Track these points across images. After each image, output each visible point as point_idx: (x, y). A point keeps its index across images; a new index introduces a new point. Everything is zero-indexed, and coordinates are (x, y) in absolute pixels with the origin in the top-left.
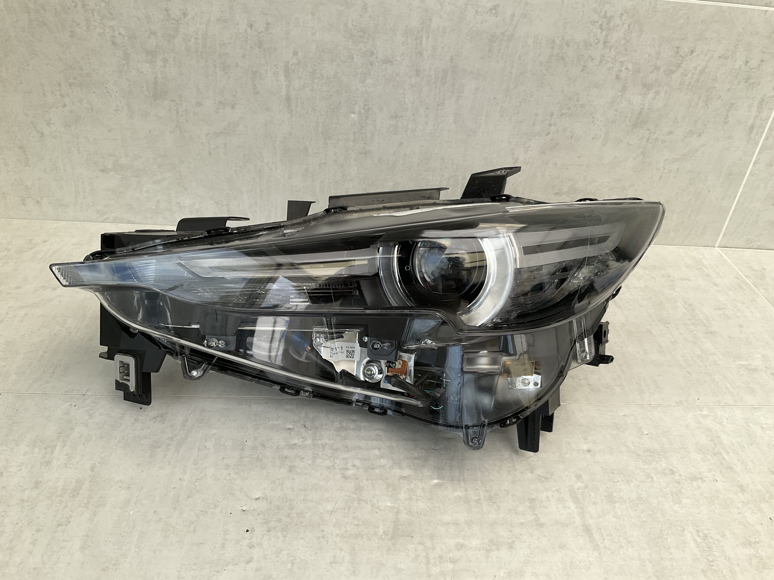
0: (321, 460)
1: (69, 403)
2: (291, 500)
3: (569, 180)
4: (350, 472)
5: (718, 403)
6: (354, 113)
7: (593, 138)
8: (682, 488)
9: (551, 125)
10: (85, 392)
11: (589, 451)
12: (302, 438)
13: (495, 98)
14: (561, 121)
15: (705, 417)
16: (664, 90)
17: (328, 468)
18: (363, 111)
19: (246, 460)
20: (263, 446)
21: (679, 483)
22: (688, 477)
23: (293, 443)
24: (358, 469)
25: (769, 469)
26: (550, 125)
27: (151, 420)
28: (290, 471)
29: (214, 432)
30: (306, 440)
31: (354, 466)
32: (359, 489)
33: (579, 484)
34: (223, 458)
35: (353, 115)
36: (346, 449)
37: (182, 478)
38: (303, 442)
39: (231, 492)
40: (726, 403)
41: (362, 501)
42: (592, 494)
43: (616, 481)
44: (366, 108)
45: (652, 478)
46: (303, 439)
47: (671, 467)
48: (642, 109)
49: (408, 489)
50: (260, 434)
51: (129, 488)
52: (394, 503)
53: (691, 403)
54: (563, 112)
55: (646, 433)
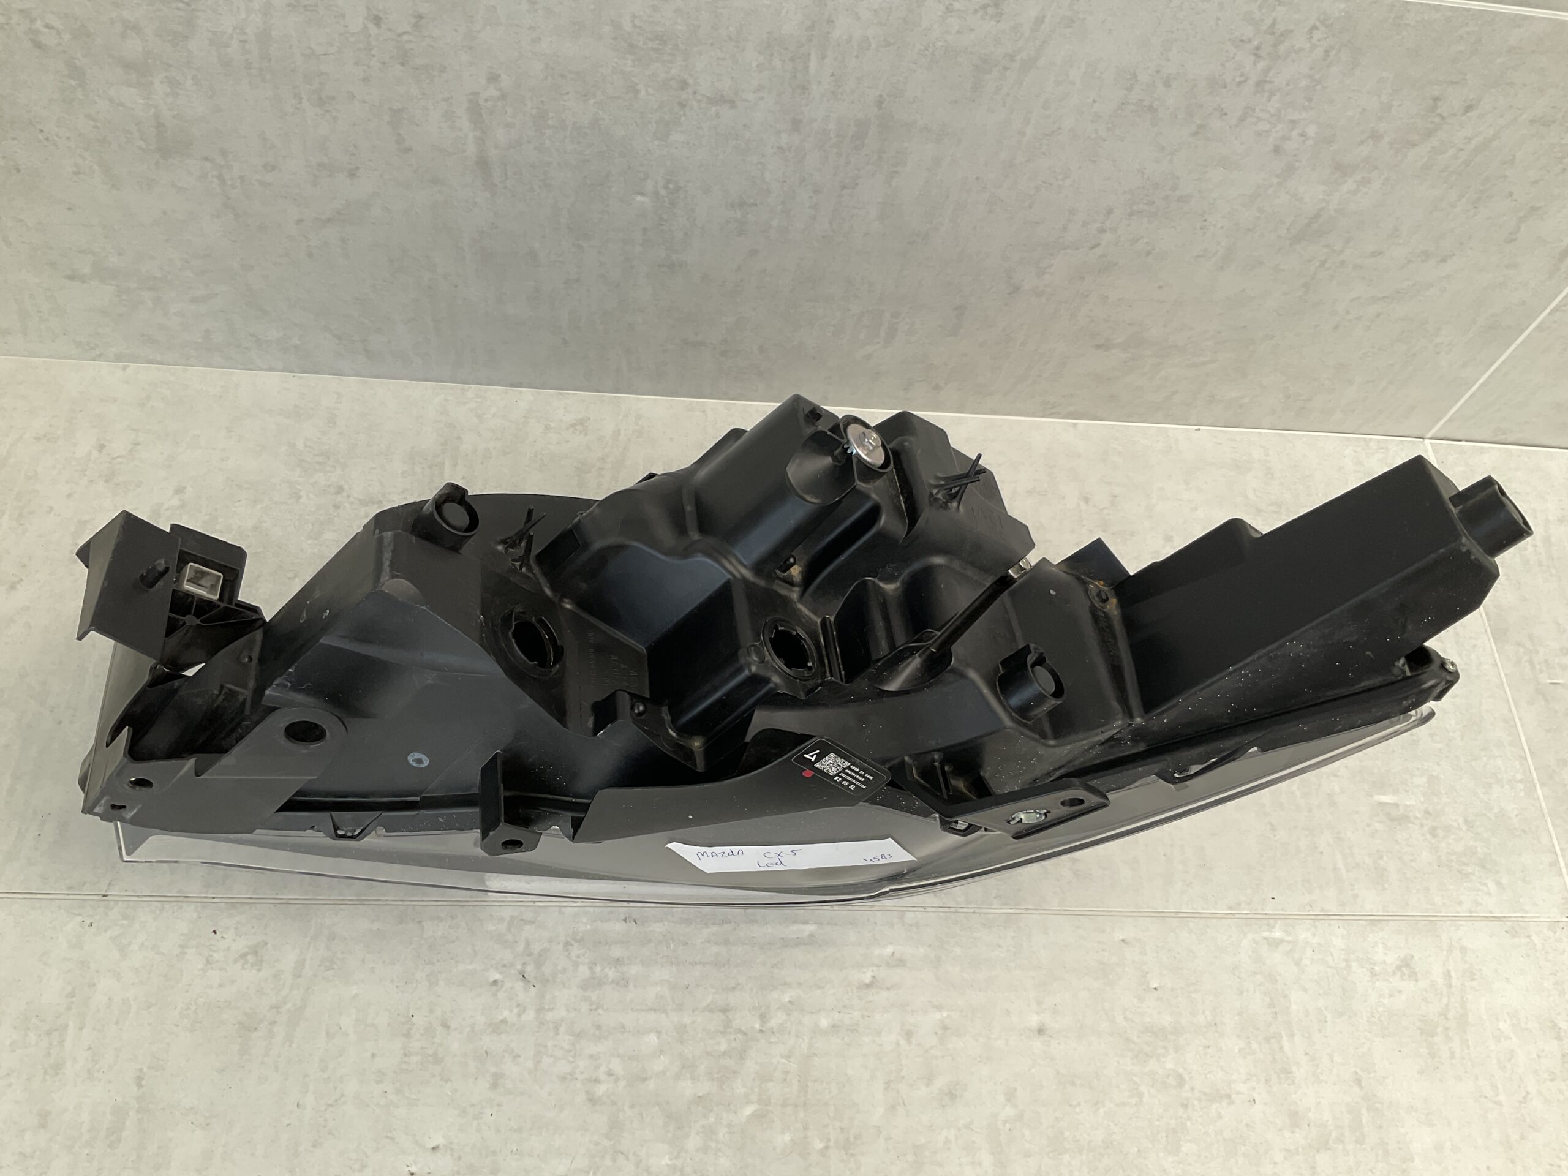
0: (551, 1060)
1: (80, 919)
2: (494, 1153)
3: (1130, 324)
4: (601, 1090)
5: (1308, 908)
6: (642, 194)
7: (1198, 257)
8: (1189, 1118)
9: (1105, 231)
10: (105, 888)
11: (1041, 1031)
12: (518, 1005)
13: (977, 179)
14: (1129, 225)
15: (1275, 944)
16: (1383, 177)
17: (563, 1079)
18: (663, 192)
19: (415, 1059)
20: (446, 1026)
21: (1185, 1106)
22: (1205, 1094)
23: (500, 1018)
24: (617, 1080)
25: (1356, 1073)
26: (1102, 231)
27: (236, 961)
28: (494, 1085)
29: (355, 992)
30: (524, 1011)
31: (610, 1073)
32: (615, 1126)
33: (1009, 1111)
34: (373, 1056)
35: (639, 198)
36: (597, 1032)
37: (300, 1103)
38: (519, 1015)
39: (389, 1135)
40: (1322, 910)
41: (620, 1154)
42: (1027, 1133)
43: (1074, 1103)
44: (671, 186)
45: (1141, 1095)
46: (519, 1008)
47: (1181, 1071)
48: (1322, 209)
49: (703, 1126)
50: (439, 996)
51: (207, 1125)
52: (676, 1158)
53: (1256, 910)
54: (1135, 208)
55: (1155, 986)
